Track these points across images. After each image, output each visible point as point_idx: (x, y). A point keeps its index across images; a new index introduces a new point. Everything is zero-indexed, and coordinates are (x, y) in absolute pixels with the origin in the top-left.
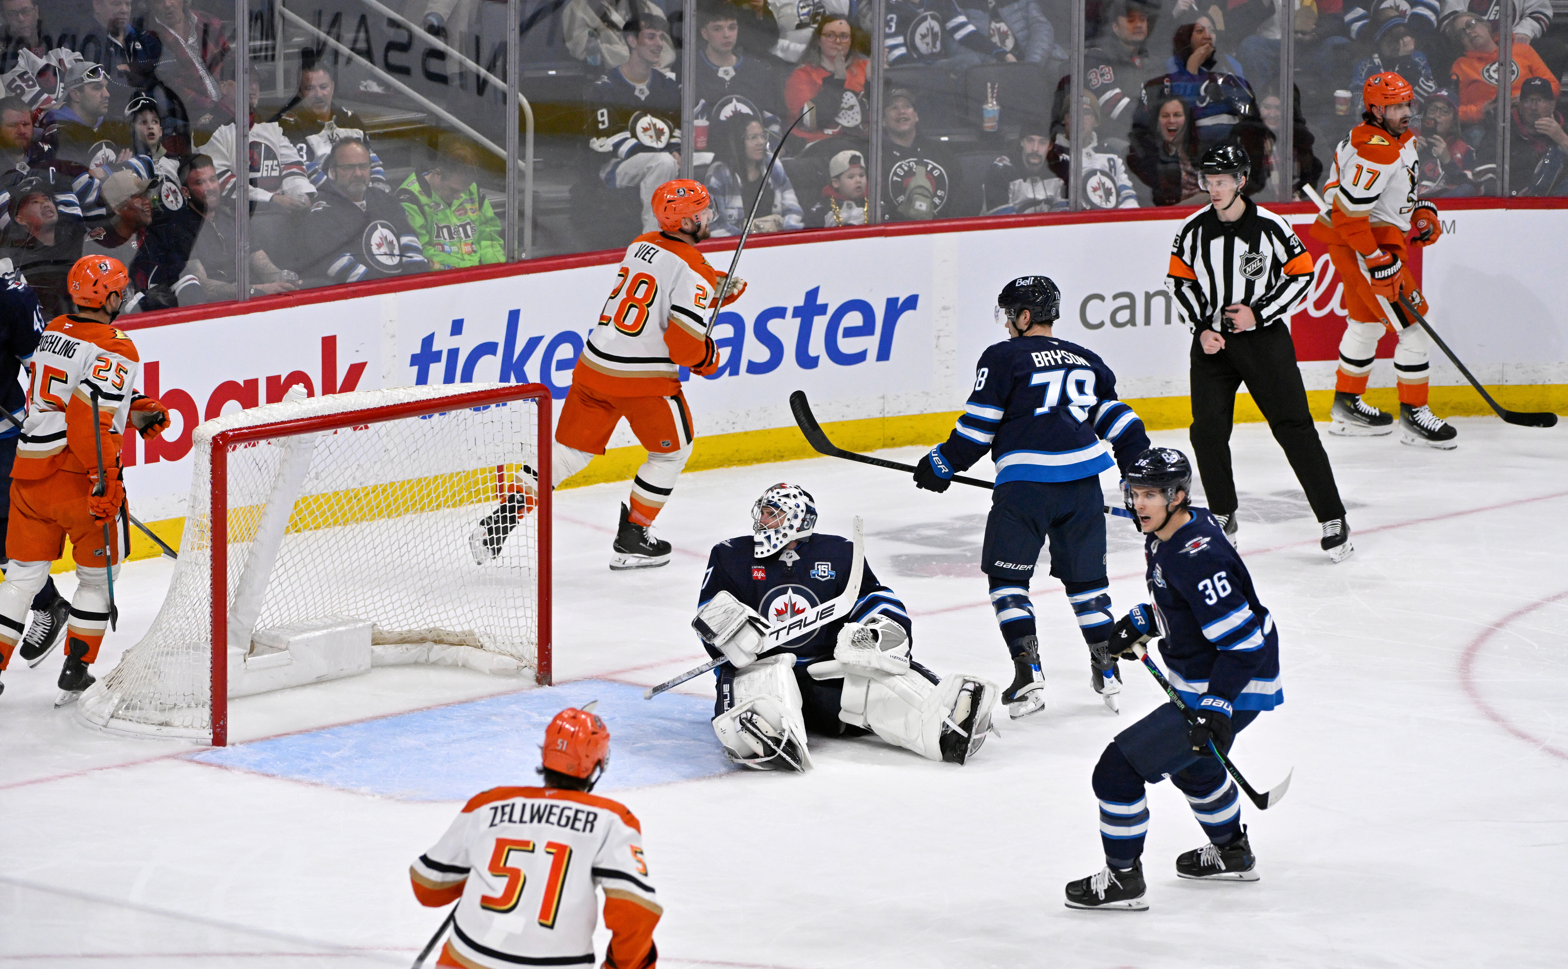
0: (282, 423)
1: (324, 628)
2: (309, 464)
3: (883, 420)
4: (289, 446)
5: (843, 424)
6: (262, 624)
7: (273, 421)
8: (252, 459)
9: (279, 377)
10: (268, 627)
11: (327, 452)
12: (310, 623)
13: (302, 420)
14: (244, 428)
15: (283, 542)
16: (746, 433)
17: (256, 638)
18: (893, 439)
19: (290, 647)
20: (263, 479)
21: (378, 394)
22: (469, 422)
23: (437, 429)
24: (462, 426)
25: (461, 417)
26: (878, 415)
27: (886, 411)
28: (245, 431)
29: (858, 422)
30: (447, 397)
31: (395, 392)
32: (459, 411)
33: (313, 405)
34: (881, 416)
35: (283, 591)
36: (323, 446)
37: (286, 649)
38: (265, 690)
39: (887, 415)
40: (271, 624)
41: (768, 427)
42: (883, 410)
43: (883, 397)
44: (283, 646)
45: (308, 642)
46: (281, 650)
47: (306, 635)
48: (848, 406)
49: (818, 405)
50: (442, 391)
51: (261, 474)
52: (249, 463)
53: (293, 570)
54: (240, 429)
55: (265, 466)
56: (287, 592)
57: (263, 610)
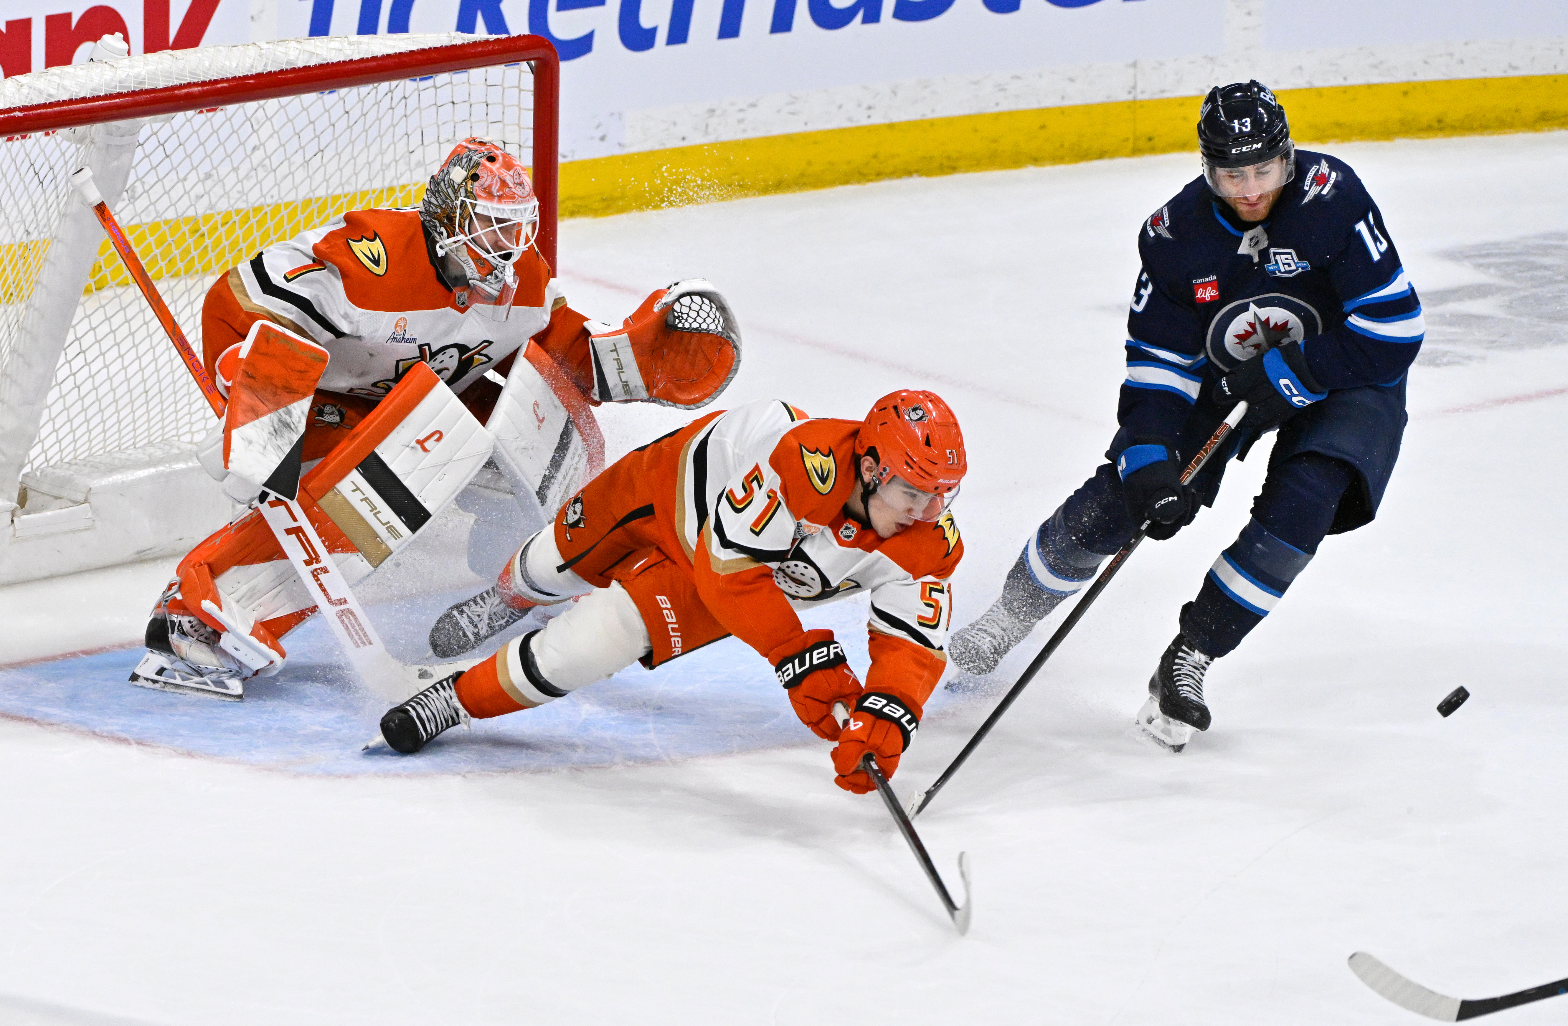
0: (84, 100)
1: (149, 464)
2: (128, 172)
3: (1133, 105)
4: (92, 142)
5: (1062, 111)
6: (42, 458)
7: (66, 97)
8: (27, 164)
9: (68, 16)
10: (52, 463)
11: (160, 154)
12: (124, 457)
13: (119, 95)
14: (15, 110)
15: (79, 312)
16: (891, 126)
17: (32, 484)
18: (1150, 139)
19: (92, 499)
20: (46, 201)
21: (252, 51)
22: (412, 102)
23: (355, 114)
24: (400, 111)
25: (398, 94)
26: (1124, 97)
27: (1139, 89)
28: (17, 114)
29: (1088, 109)
30: (374, 58)
31: (281, 48)
32: (394, 83)
33: (136, 70)
34: (1130, 97)
35: (82, 399)
36: (153, 142)
37: (86, 501)
38: (46, 573)
39: (1140, 97)
40: (57, 457)
41: (930, 115)
42: (1134, 88)
43: (1134, 65)
44: (80, 497)
45: (122, 489)
46: (76, 503)
47: (118, 478)
48: (1072, 80)
49: (1018, 77)
50: (364, 47)
51: (44, 191)
52: (23, 170)
53: (99, 363)
54: (10, 110)
55: (50, 176)
56: (88, 401)
57: (44, 433)
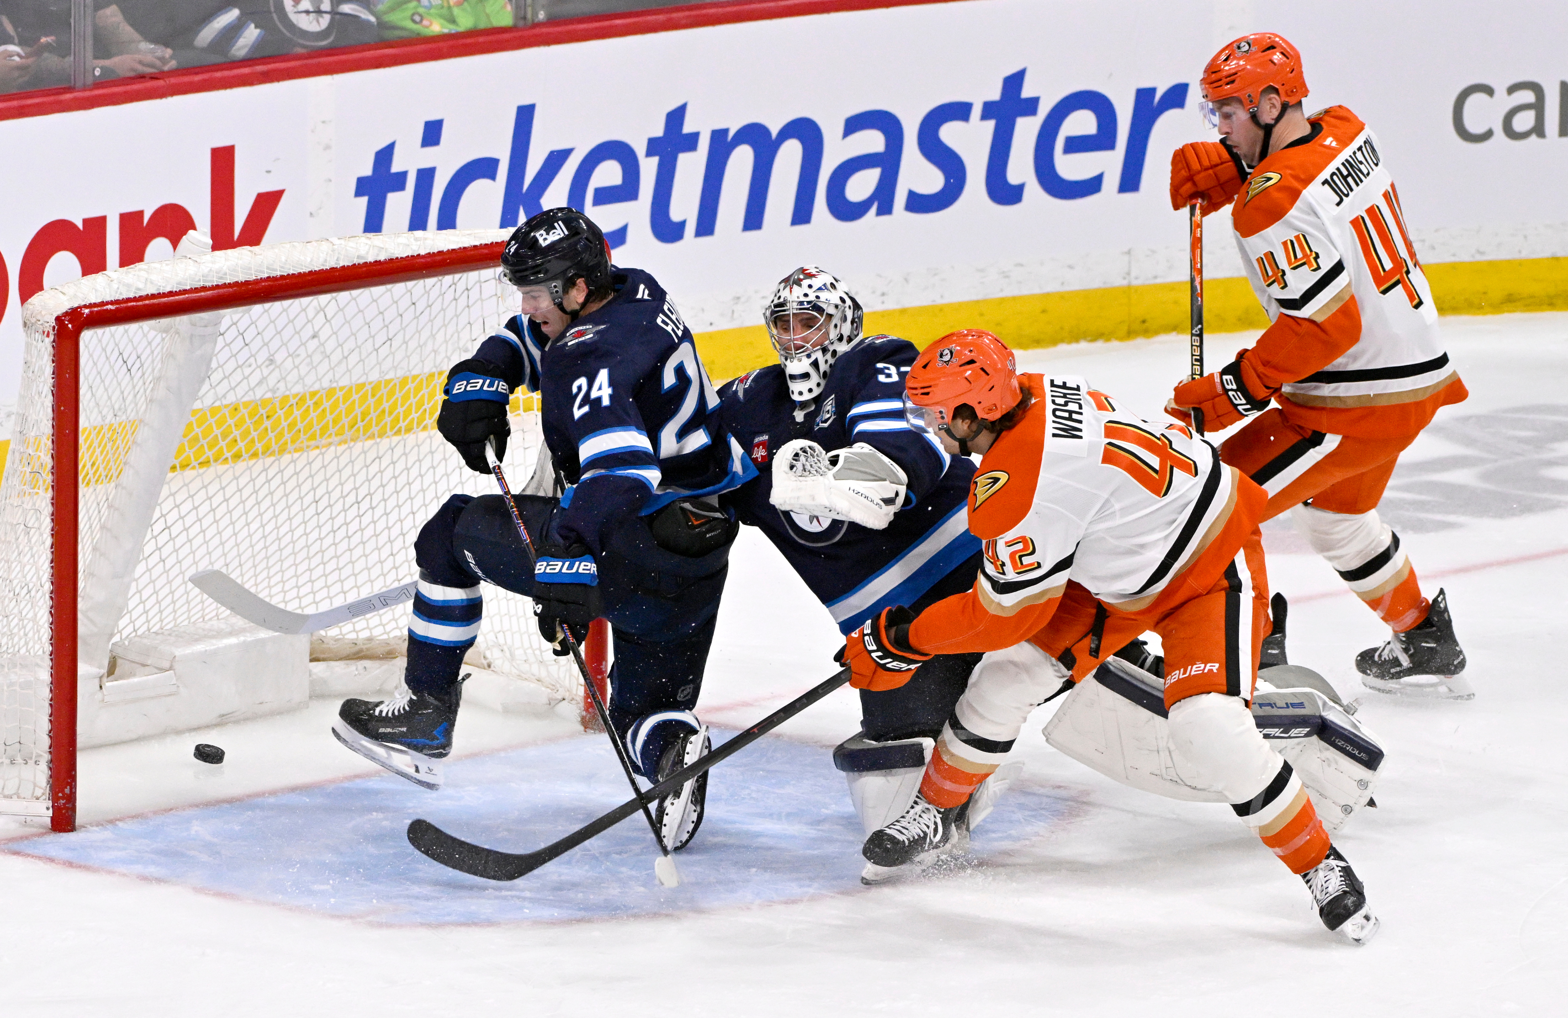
0: (171, 293)
1: (231, 634)
2: (210, 360)
3: (1128, 290)
4: (177, 333)
5: (1062, 296)
6: (130, 629)
7: (154, 291)
8: (116, 353)
9: (140, 214)
10: (139, 632)
11: (239, 342)
12: (207, 626)
13: (204, 289)
14: (108, 303)
15: (165, 492)
16: (903, 311)
17: (119, 652)
18: (1144, 322)
19: (176, 666)
20: (134, 387)
21: (325, 246)
22: (474, 294)
23: (420, 306)
24: (462, 302)
25: (461, 286)
26: (1119, 282)
27: (1133, 274)
28: (110, 307)
29: (1086, 295)
30: (440, 253)
31: (352, 244)
32: (457, 276)
33: (216, 267)
34: (1125, 282)
35: (167, 572)
36: (233, 332)
37: (171, 668)
38: (134, 736)
39: (1135, 282)
40: (145, 628)
41: (940, 302)
42: (1129, 274)
43: (1129, 252)
44: (167, 665)
45: (205, 659)
46: (162, 670)
47: (200, 647)
48: (1071, 267)
49: (1021, 265)
50: (429, 242)
51: (132, 378)
52: (113, 359)
53: (183, 538)
54: (103, 304)
55: (137, 365)
56: (172, 574)
57: (131, 604)
